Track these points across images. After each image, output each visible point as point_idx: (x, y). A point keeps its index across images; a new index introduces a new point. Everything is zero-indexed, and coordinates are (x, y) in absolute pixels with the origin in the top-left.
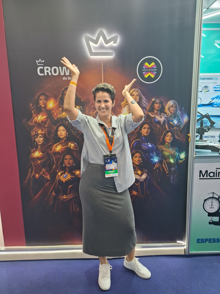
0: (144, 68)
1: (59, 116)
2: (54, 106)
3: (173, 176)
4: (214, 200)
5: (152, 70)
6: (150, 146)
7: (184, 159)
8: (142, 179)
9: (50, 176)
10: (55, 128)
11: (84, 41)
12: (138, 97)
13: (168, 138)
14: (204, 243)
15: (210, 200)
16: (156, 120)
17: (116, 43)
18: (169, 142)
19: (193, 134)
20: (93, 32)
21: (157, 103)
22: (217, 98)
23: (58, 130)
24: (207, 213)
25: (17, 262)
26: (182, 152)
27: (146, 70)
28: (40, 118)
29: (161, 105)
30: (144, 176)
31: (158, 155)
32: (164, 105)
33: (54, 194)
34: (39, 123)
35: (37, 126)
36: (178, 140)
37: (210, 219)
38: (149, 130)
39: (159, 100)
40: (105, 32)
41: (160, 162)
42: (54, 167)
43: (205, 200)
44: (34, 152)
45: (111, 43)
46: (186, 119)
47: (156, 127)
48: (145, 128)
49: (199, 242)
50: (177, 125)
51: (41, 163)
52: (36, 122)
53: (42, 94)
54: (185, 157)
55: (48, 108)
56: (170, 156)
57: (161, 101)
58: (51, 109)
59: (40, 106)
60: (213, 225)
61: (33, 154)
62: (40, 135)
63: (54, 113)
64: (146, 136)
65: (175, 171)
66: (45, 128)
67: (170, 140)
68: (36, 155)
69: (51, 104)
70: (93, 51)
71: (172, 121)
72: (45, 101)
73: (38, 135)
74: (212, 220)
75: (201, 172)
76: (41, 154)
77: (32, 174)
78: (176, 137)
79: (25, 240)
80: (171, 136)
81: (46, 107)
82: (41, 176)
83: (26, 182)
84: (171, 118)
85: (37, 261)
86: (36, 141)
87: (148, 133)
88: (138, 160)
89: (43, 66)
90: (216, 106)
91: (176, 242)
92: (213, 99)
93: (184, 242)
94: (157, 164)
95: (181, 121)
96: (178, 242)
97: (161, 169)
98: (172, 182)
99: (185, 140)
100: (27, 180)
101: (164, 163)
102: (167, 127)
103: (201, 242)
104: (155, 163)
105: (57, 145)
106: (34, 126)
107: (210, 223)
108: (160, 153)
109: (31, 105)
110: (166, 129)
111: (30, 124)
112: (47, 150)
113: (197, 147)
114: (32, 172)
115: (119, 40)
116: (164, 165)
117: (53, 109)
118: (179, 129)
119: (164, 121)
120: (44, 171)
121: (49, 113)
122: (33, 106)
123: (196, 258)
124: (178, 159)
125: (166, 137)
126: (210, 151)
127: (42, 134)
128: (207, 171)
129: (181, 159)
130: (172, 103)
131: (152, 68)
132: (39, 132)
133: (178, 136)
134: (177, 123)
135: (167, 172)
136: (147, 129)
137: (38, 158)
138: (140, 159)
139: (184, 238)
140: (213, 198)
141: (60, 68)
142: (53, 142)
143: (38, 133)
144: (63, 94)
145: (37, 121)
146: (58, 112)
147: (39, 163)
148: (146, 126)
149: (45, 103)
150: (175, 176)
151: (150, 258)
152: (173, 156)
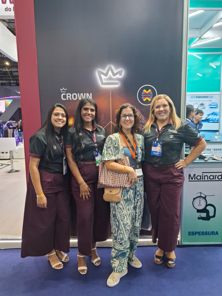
2: (73, 123)
4: (202, 199)
5: (149, 95)
11: (97, 74)
14: (194, 235)
15: (198, 199)
17: (121, 76)
20: (103, 67)
24: (196, 210)
37: (199, 214)
40: (113, 67)
43: (194, 199)
45: (118, 76)
49: (190, 234)
60: (201, 220)
69: (71, 122)
74: (201, 216)
75: (190, 175)
89: (66, 93)
107: (199, 218)
115: (123, 73)
117: (72, 125)
123: (188, 248)
128: (195, 175)
131: (149, 94)
140: (200, 197)
141: (78, 94)
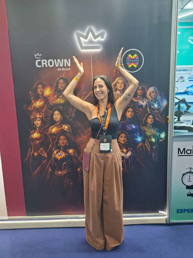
0: (127, 59)
1: (54, 102)
2: (50, 94)
3: (155, 154)
4: (191, 175)
5: (135, 61)
6: (134, 127)
7: (164, 139)
8: (127, 156)
9: (47, 154)
10: (51, 112)
11: (75, 37)
12: (123, 85)
13: (150, 120)
14: (183, 213)
15: (188, 175)
16: (139, 104)
17: (103, 38)
18: (150, 123)
19: (171, 116)
20: (83, 29)
21: (139, 90)
22: (192, 87)
23: (54, 114)
24: (186, 186)
25: (19, 230)
26: (162, 132)
27: (129, 61)
28: (38, 104)
29: (143, 91)
30: (129, 154)
31: (141, 135)
32: (146, 91)
33: (50, 170)
34: (37, 108)
35: (36, 111)
36: (159, 122)
37: (188, 191)
38: (133, 113)
39: (141, 86)
40: (93, 28)
41: (143, 141)
42: (50, 146)
43: (183, 175)
44: (33, 133)
45: (99, 39)
46: (165, 103)
47: (139, 111)
48: (129, 111)
49: (178, 212)
50: (157, 108)
51: (39, 143)
52: (34, 108)
53: (39, 83)
54: (165, 137)
55: (45, 95)
56: (151, 136)
57: (143, 87)
58: (47, 96)
59: (38, 94)
60: (191, 197)
61: (32, 135)
62: (38, 119)
63: (50, 100)
64: (130, 118)
65: (156, 149)
66: (43, 113)
67: (151, 122)
68: (34, 136)
69: (47, 92)
70: (84, 45)
71: (153, 105)
72: (42, 89)
73: (36, 118)
74: (190, 193)
75: (179, 149)
76: (39, 135)
77: (32, 153)
78: (157, 119)
79: (25, 211)
80: (152, 118)
81: (43, 94)
82: (39, 155)
83: (26, 159)
84: (152, 102)
85: (36, 230)
86: (35, 124)
87: (132, 116)
88: (123, 139)
89: (41, 59)
90: (191, 94)
91: (158, 213)
92: (188, 88)
93: (166, 212)
94: (140, 143)
95: (161, 105)
96: (160, 212)
97: (144, 148)
98: (153, 158)
99: (164, 121)
100: (27, 158)
101: (147, 142)
102: (148, 110)
103: (181, 212)
104: (139, 142)
105: (53, 127)
106: (33, 111)
107: (188, 195)
108: (142, 134)
109: (31, 93)
110: (147, 112)
111: (29, 109)
112: (44, 132)
113: (176, 128)
114: (31, 151)
115: (105, 36)
116: (146, 144)
117: (49, 96)
118: (159, 112)
119: (146, 105)
120: (41, 150)
121: (46, 99)
122: (32, 93)
123: (176, 226)
124: (158, 138)
125: (148, 119)
126: (187, 131)
127: (40, 118)
128: (184, 149)
129: (162, 139)
130: (153, 90)
131: (135, 59)
132: (38, 116)
133: (159, 118)
134: (158, 107)
135: (149, 150)
136: (131, 112)
137: (37, 139)
138: (125, 139)
139: (165, 209)
140: (190, 172)
141: (55, 60)
142: (49, 124)
143: (36, 117)
144: (58, 83)
145: (36, 106)
146: (54, 98)
147: (38, 143)
148: (130, 109)
149: (42, 91)
150: (157, 153)
151: (135, 226)
152: (155, 136)
